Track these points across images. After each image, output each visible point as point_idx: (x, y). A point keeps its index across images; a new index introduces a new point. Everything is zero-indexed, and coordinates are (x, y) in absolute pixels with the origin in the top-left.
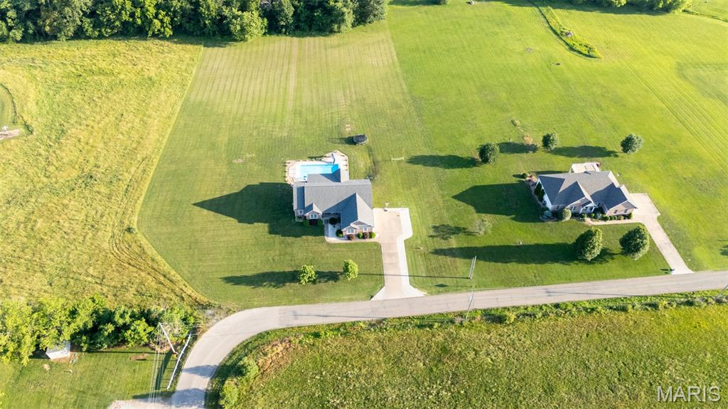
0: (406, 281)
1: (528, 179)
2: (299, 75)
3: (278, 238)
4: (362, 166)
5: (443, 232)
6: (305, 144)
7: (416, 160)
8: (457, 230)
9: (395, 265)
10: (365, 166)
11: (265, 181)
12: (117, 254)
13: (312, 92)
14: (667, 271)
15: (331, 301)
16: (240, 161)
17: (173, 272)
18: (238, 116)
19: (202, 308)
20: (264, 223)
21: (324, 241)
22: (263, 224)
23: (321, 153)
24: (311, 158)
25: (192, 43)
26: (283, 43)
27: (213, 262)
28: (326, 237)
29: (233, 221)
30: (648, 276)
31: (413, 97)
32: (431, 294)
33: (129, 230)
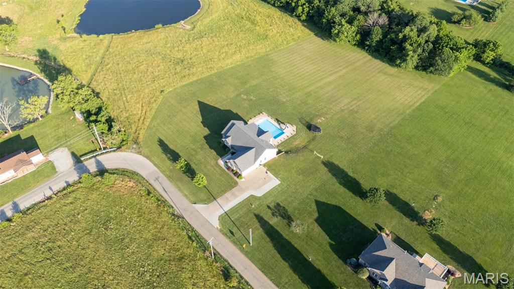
0: (221, 212)
1: (383, 234)
2: (341, 77)
3: (203, 142)
5: (279, 211)
6: (285, 111)
7: (329, 164)
8: (287, 218)
9: (228, 200)
10: (298, 144)
11: (239, 114)
13: (333, 89)
15: (178, 187)
16: (245, 97)
17: (149, 120)
18: (277, 77)
19: (135, 142)
21: (217, 160)
24: (277, 120)
25: (310, 30)
27: (167, 129)
28: (220, 159)
29: (200, 120)
31: (389, 132)
32: (221, 231)
33: (162, 91)
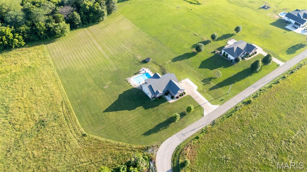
0: (209, 104)
1: (217, 52)
2: (99, 43)
3: (150, 110)
4: (157, 70)
5: (206, 81)
6: (127, 70)
7: (175, 60)
8: (210, 79)
9: (201, 100)
10: (158, 69)
11: (125, 90)
12: (88, 148)
13: (111, 48)
14: (278, 65)
15: (191, 123)
16: (107, 87)
17: (121, 143)
18: (88, 69)
19: (146, 150)
20: (140, 106)
22: (139, 108)
23: (137, 71)
24: (136, 74)
25: (37, 45)
26: (81, 32)
27: (133, 131)
29: (127, 111)
30: (275, 69)
31: (153, 38)
32: (221, 104)
33: (84, 135)
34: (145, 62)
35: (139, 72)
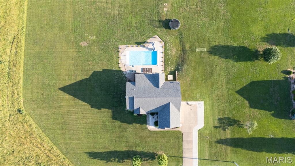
0: (196, 162)
1: (291, 75)
3: (118, 123)
8: (234, 123)
9: (190, 150)
10: (176, 53)
20: (109, 109)
21: (146, 128)
22: (107, 110)
24: (137, 44)
27: (78, 140)
28: (148, 126)
33: (19, 111)
34: (167, 24)
35: (144, 43)
